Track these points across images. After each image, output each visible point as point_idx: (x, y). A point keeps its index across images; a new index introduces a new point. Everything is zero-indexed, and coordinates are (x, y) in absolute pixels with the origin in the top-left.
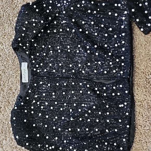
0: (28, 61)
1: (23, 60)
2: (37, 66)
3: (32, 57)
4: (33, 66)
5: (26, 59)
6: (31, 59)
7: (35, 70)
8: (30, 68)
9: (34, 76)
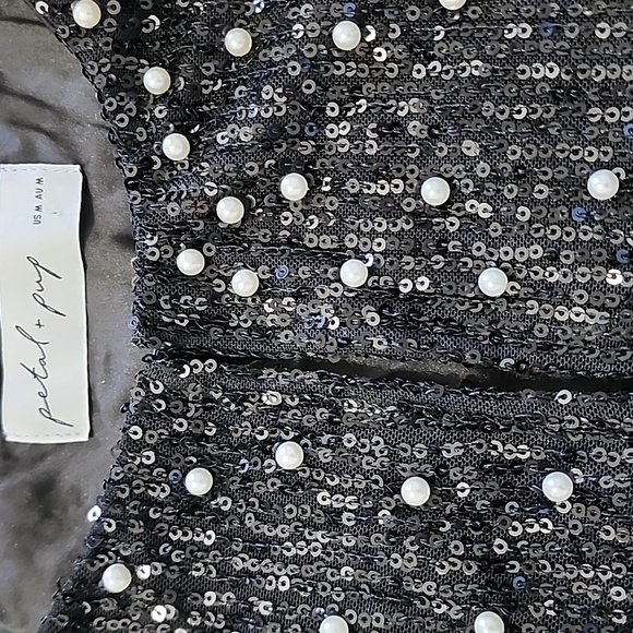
0: (91, 141)
1: (15, 123)
2: (230, 211)
3: (155, 80)
4: (173, 210)
5: (60, 114)
6: (140, 103)
7: (189, 262)
8: (126, 241)
9: (179, 356)
